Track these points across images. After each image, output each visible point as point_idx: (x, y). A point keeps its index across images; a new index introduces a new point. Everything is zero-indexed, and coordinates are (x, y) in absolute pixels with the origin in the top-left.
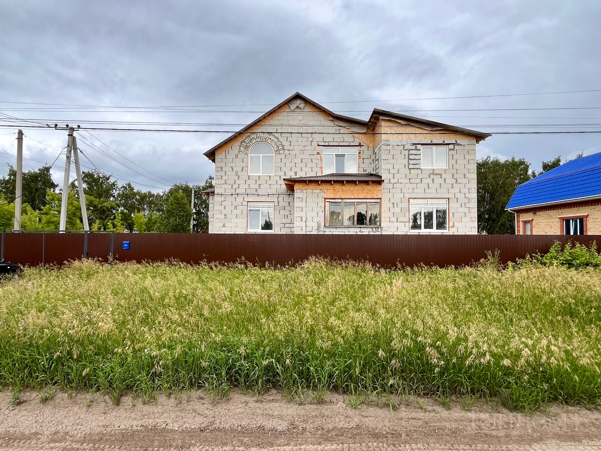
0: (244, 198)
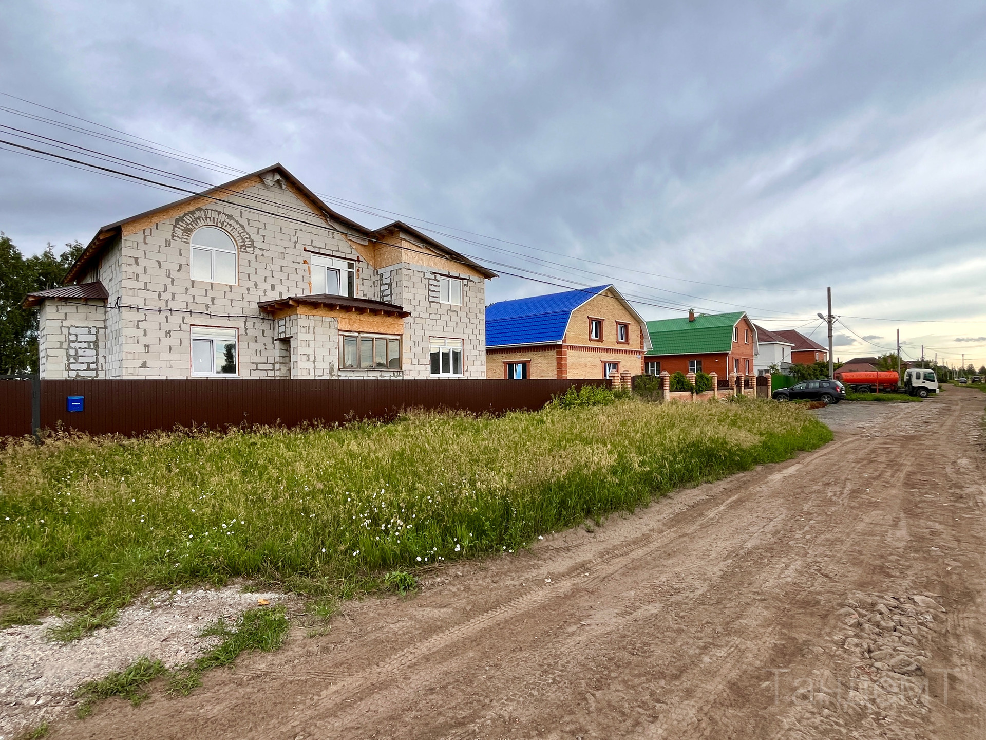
0: (184, 318)
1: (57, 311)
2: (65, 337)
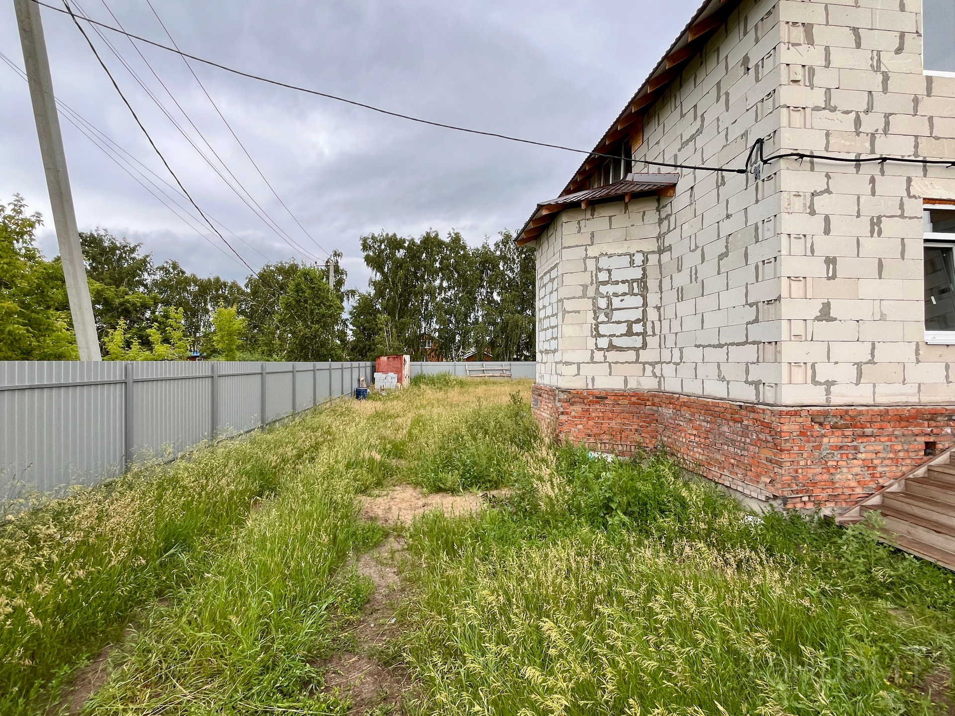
0: (909, 180)
1: (579, 231)
2: (592, 276)
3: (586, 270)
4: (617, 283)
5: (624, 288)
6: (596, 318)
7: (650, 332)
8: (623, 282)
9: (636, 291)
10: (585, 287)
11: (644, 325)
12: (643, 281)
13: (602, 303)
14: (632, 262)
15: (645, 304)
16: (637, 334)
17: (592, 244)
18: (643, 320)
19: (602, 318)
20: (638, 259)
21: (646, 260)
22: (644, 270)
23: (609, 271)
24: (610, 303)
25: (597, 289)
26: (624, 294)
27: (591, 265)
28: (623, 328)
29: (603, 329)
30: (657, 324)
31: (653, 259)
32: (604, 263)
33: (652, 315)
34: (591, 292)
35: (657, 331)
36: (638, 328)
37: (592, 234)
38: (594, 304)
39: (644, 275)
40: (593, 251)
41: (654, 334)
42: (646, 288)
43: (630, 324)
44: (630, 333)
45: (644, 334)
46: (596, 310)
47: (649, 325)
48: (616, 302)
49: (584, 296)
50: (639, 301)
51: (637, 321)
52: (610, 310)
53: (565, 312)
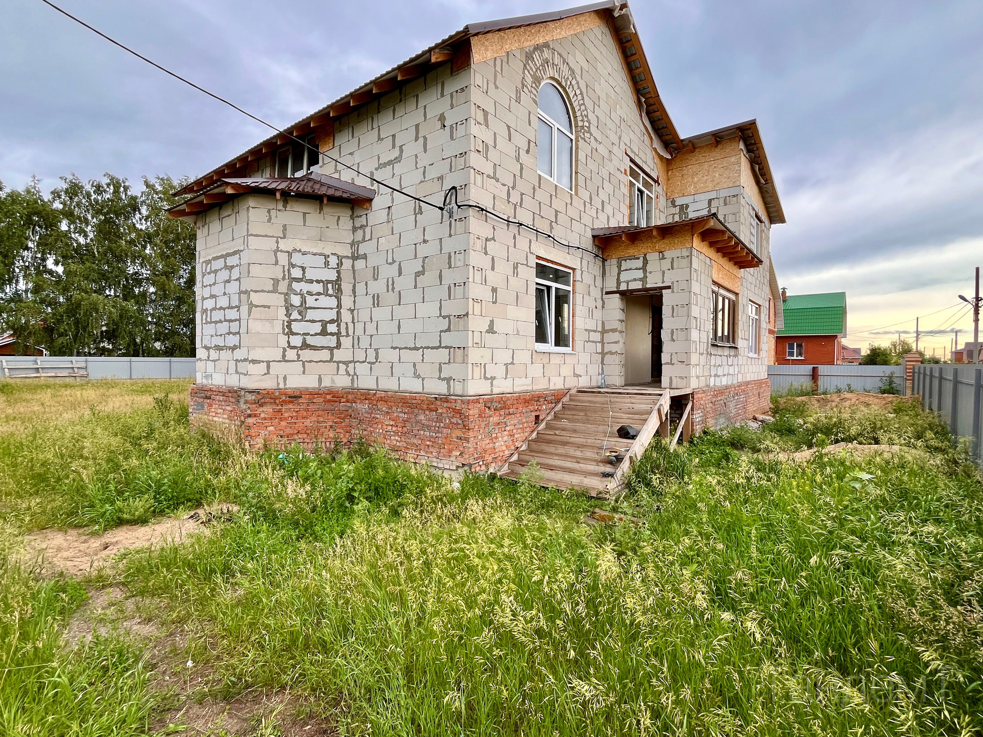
0: (530, 242)
1: (269, 220)
2: (284, 271)
3: (277, 263)
4: (311, 281)
5: (319, 288)
6: (288, 315)
7: (344, 332)
8: (318, 282)
9: (331, 292)
10: (276, 282)
11: (338, 326)
12: (337, 282)
13: (296, 300)
14: (327, 264)
15: (339, 306)
16: (332, 334)
17: (284, 237)
18: (337, 321)
19: (295, 315)
20: (333, 261)
21: (340, 264)
22: (338, 272)
23: (303, 269)
24: (304, 301)
25: (290, 285)
26: (319, 294)
27: (283, 259)
28: (317, 328)
29: (295, 327)
30: (351, 326)
31: (347, 264)
32: (297, 259)
33: (346, 317)
34: (283, 287)
35: (351, 332)
36: (332, 328)
37: (285, 226)
38: (286, 300)
39: (339, 277)
40: (284, 245)
41: (348, 335)
42: (340, 290)
43: (324, 324)
44: (324, 333)
45: (338, 334)
46: (289, 307)
47: (343, 326)
48: (310, 301)
49: (275, 290)
50: (333, 302)
51: (332, 321)
52: (303, 308)
53: (251, 306)
